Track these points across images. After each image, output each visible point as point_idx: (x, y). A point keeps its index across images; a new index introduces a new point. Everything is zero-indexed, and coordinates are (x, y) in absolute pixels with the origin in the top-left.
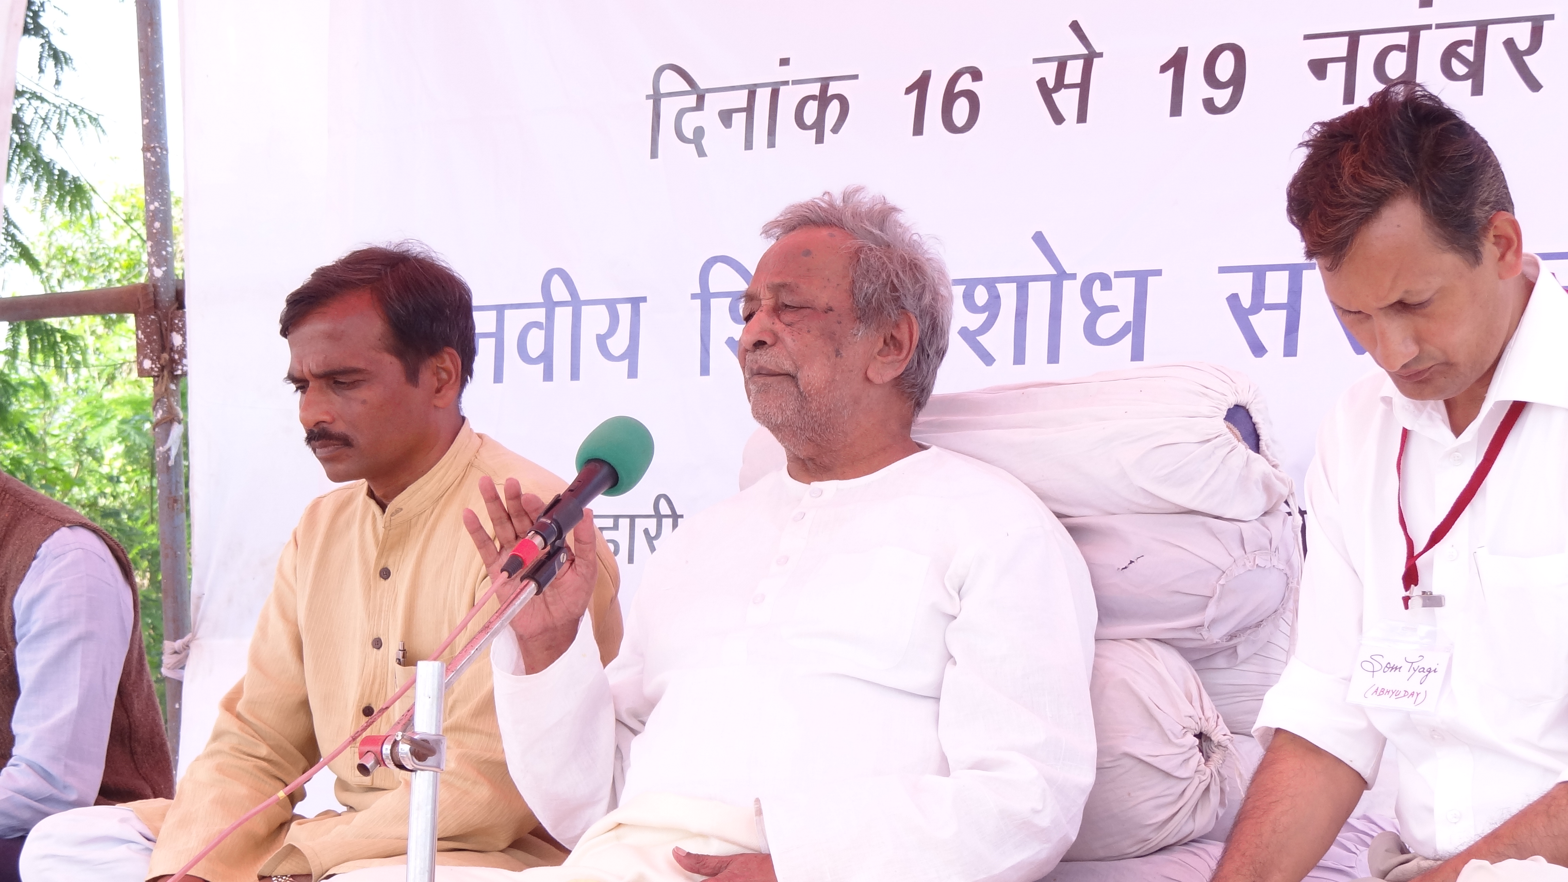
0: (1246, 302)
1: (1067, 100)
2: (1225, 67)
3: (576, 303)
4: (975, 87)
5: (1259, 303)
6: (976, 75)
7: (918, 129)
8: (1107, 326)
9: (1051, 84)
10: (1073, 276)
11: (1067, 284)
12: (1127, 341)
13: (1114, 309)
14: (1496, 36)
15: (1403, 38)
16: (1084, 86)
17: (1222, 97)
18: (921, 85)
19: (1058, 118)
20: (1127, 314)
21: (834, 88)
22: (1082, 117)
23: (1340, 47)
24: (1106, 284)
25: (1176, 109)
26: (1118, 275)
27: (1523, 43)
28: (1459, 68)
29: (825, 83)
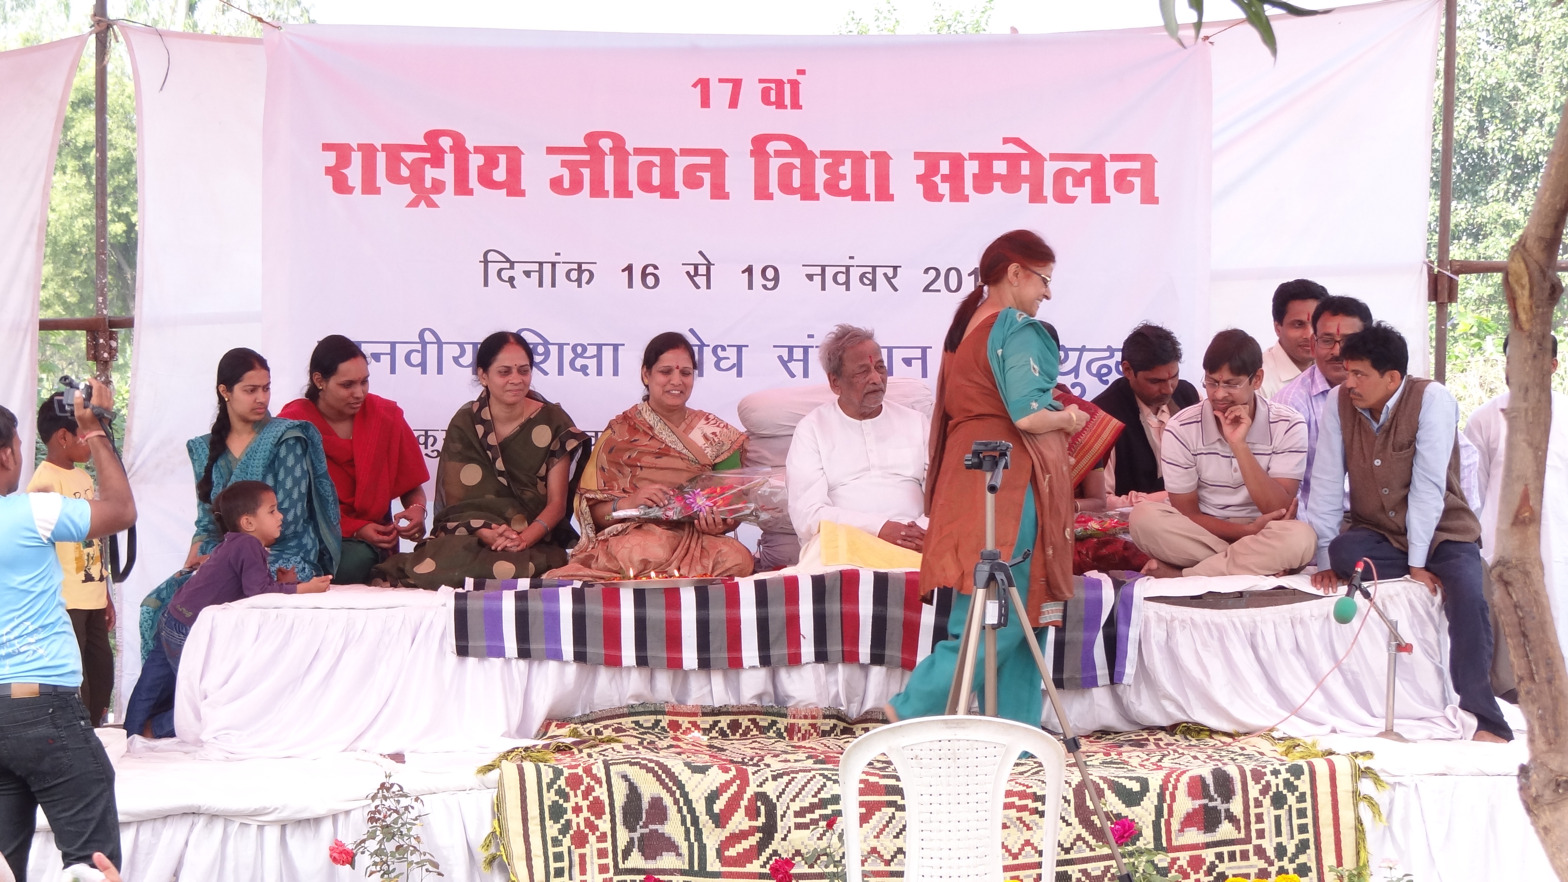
0: (786, 358)
1: (701, 281)
2: (770, 273)
3: (440, 343)
4: (655, 272)
5: (791, 358)
6: (656, 268)
7: (630, 285)
8: (724, 364)
9: (692, 273)
10: (708, 346)
11: (705, 348)
12: (735, 370)
13: (728, 358)
14: (880, 272)
15: (843, 269)
16: (708, 275)
17: (770, 284)
18: (629, 269)
19: (698, 287)
20: (734, 360)
21: (584, 267)
22: (708, 287)
23: (818, 270)
24: (724, 349)
25: (750, 287)
26: (728, 346)
27: (890, 275)
28: (867, 282)
29: (580, 265)
